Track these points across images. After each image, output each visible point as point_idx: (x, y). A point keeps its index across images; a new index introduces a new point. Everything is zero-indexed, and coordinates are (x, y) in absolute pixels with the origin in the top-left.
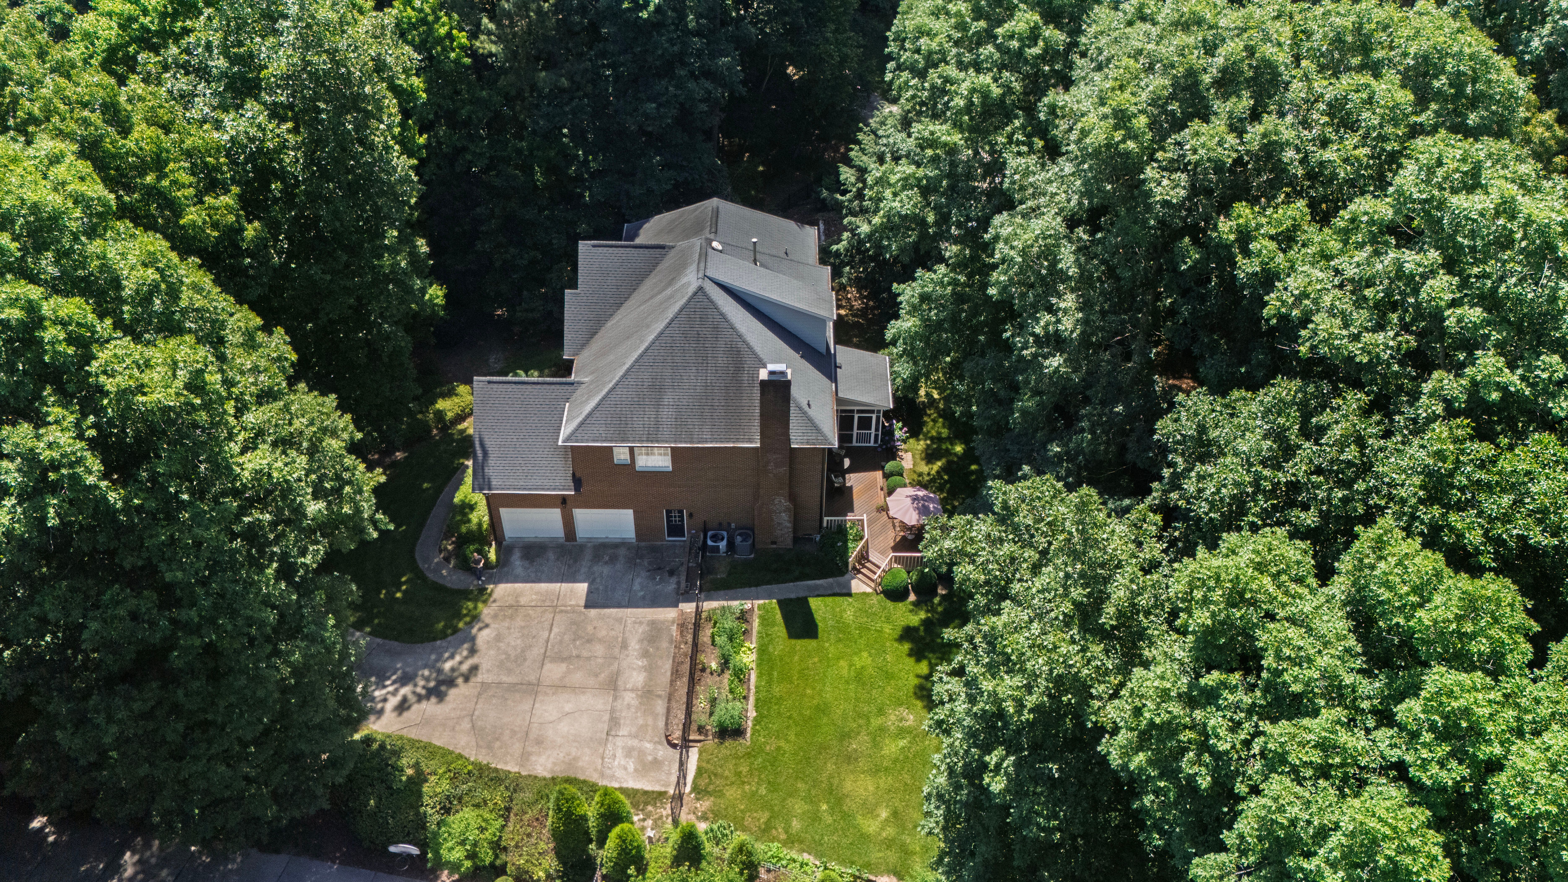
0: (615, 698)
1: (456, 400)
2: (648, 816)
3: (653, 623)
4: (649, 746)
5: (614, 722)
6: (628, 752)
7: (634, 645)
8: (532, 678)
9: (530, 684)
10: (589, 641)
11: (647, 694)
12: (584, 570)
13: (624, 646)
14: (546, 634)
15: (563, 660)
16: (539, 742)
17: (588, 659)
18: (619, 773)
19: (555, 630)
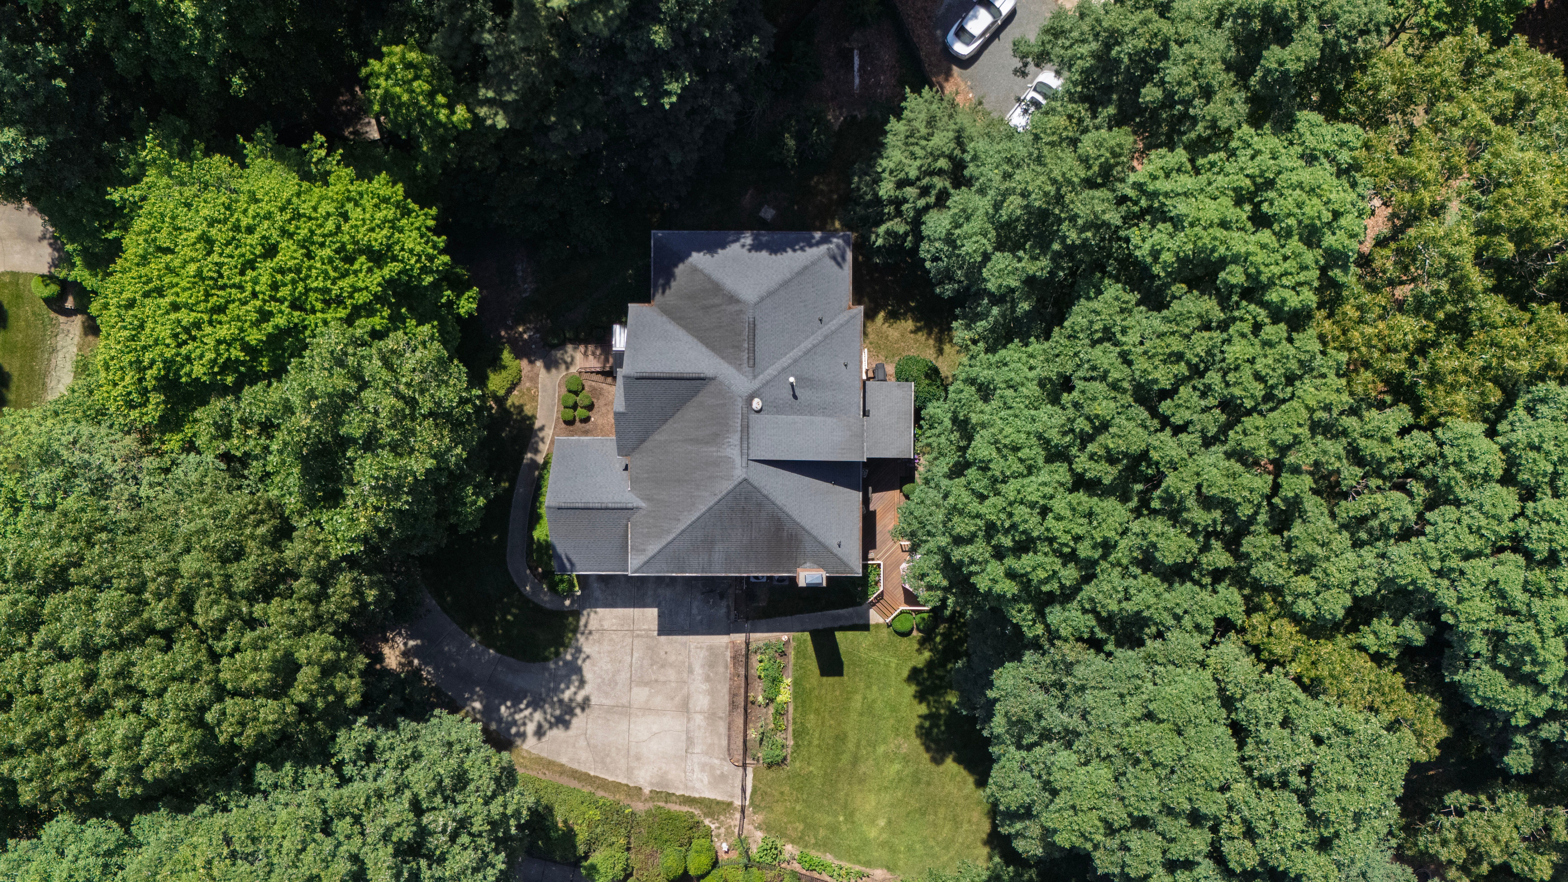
0: (689, 720)
1: (504, 374)
2: (722, 824)
3: (711, 648)
4: (717, 762)
5: (690, 741)
6: (703, 767)
7: (698, 670)
8: (624, 701)
9: (623, 706)
10: (663, 666)
11: (712, 716)
12: (650, 593)
13: (691, 671)
14: (628, 658)
15: (646, 684)
16: (638, 758)
17: (665, 683)
18: (698, 785)
19: (636, 655)
